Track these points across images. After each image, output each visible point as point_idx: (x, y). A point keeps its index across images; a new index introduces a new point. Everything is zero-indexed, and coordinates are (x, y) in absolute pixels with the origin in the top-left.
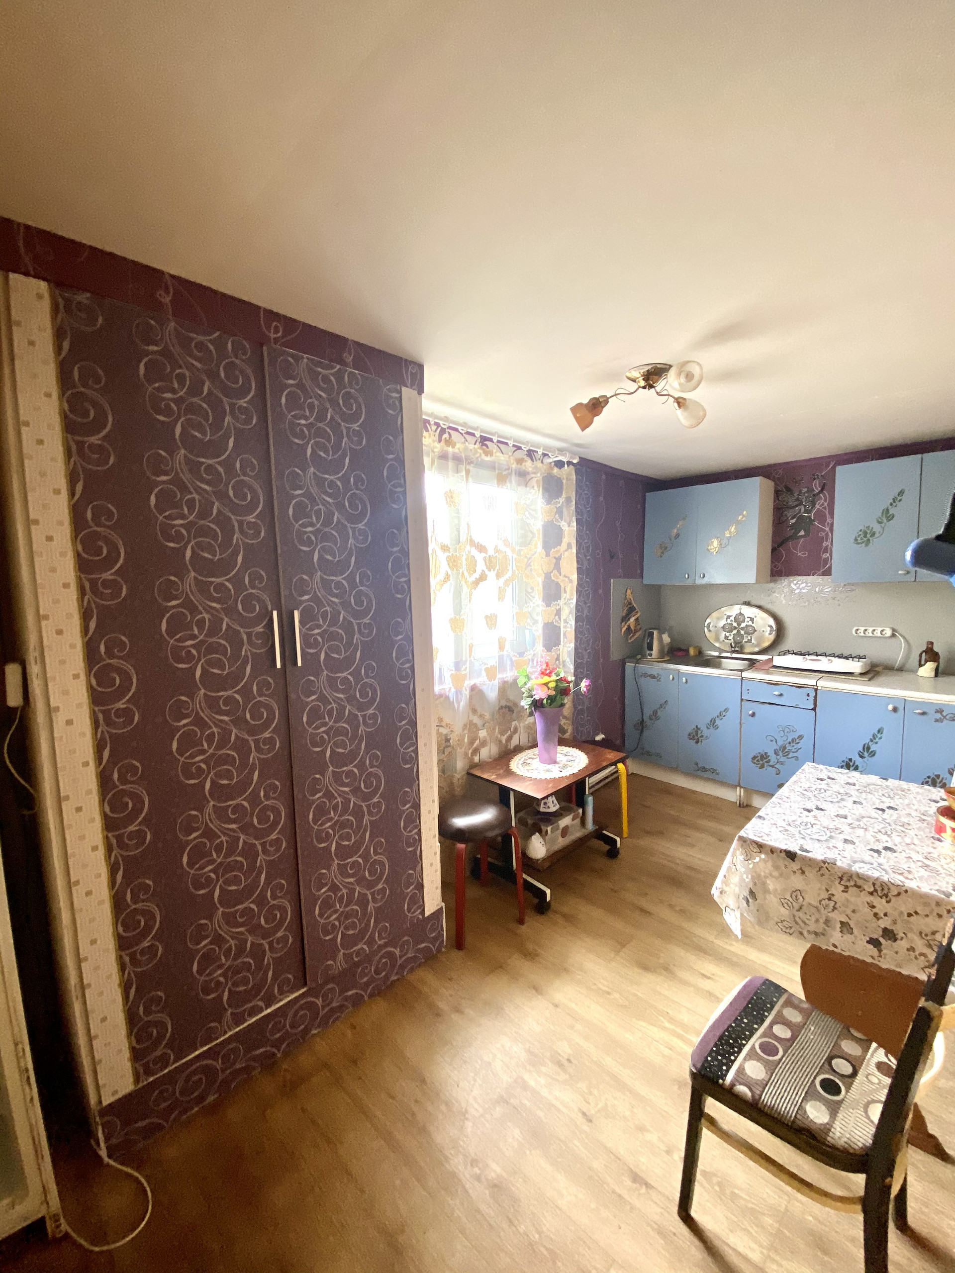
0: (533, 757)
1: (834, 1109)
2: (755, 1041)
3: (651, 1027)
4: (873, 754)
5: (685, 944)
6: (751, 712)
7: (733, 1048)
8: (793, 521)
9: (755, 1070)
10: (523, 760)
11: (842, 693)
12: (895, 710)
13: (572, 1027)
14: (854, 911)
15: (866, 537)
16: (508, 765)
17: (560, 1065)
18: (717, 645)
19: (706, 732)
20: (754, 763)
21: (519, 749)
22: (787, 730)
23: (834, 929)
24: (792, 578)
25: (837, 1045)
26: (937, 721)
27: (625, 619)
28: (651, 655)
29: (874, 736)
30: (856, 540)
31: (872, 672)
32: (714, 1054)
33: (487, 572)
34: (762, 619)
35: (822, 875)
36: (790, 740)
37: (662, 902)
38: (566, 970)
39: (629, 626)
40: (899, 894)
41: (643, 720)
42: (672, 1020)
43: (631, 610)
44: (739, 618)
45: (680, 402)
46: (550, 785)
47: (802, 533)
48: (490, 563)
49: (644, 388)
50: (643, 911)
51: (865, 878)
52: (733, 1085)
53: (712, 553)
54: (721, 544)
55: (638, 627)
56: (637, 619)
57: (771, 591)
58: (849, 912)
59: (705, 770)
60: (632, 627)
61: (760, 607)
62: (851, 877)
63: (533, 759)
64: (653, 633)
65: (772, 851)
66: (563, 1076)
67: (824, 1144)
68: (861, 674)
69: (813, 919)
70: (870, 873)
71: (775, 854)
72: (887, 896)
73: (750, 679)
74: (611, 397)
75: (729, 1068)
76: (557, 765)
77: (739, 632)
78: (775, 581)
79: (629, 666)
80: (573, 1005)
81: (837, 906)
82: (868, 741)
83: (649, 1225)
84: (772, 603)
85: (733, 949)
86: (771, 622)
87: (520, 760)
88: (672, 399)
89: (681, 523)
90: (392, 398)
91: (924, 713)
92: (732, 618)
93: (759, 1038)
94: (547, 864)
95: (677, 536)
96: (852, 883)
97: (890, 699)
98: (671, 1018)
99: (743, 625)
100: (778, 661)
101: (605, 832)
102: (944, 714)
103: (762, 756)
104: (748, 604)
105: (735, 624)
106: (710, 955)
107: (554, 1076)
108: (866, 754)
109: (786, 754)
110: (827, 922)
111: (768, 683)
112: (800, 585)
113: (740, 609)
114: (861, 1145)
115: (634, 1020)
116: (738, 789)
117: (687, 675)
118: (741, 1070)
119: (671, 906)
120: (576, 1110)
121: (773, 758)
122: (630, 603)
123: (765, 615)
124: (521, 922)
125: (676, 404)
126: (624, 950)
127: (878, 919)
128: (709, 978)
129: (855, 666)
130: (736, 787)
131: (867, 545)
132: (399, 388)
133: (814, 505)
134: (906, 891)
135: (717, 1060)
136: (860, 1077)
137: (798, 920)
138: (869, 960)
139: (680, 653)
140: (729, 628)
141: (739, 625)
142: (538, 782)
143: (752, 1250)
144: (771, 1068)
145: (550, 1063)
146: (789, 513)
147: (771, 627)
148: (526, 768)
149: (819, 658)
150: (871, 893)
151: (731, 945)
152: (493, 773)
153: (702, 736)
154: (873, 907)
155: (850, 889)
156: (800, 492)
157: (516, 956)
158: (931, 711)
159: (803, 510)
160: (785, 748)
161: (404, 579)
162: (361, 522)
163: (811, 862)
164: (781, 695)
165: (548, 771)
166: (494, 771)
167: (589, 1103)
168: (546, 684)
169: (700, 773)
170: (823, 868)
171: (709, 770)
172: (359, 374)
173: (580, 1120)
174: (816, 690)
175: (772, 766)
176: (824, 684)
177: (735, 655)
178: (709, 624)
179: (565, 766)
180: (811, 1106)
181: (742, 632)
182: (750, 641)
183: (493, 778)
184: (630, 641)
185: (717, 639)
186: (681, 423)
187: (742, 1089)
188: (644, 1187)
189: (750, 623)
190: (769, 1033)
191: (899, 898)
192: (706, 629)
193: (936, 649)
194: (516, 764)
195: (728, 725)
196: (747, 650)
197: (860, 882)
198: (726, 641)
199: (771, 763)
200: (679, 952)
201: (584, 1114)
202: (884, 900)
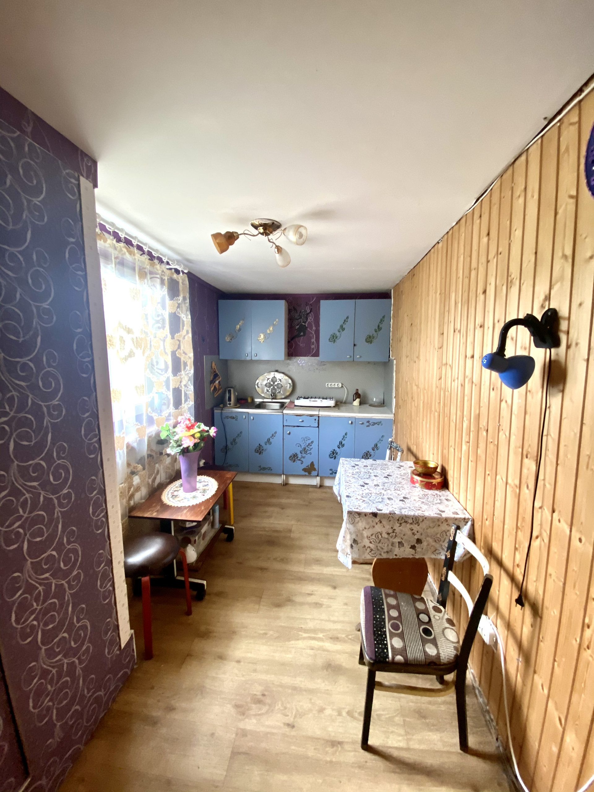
0: (177, 489)
1: (434, 642)
2: (388, 627)
3: (297, 642)
4: (343, 446)
5: (292, 579)
6: (288, 432)
7: (382, 636)
8: (297, 327)
9: (397, 643)
10: (170, 494)
11: (329, 417)
12: (352, 423)
13: (255, 671)
14: (404, 535)
15: (333, 338)
16: (160, 501)
17: (259, 702)
18: (263, 395)
19: (265, 447)
20: (290, 460)
21: (162, 487)
22: (306, 439)
23: (395, 547)
24: (298, 358)
25: (416, 609)
26: (367, 426)
27: (212, 382)
28: (230, 404)
29: (344, 437)
30: (329, 339)
31: (338, 404)
32: (377, 646)
33: (135, 350)
34: (285, 379)
35: (390, 521)
36: (307, 444)
37: (269, 559)
38: (234, 633)
39: (215, 387)
40: (423, 520)
41: (227, 445)
42: (306, 631)
43: (216, 376)
44: (274, 380)
45: (279, 249)
46: (203, 508)
47: (302, 334)
48: (138, 343)
49: (262, 234)
50: (262, 569)
51: (407, 517)
52: (393, 658)
53: (261, 342)
54: (265, 337)
55: (220, 387)
56: (219, 382)
57: (288, 364)
58: (402, 536)
59: (264, 469)
60: (217, 387)
61: (283, 373)
62: (403, 518)
63: (177, 491)
64: (231, 390)
65: (366, 514)
66: (265, 709)
67: (440, 665)
68: (334, 406)
69: (386, 545)
70: (409, 514)
71: (367, 516)
72: (418, 523)
73: (287, 414)
74: (241, 234)
75: (387, 649)
76: (199, 491)
77: (274, 387)
78: (290, 359)
79: (217, 412)
80: (249, 655)
81: (397, 534)
82: (340, 439)
83: (352, 767)
84: (289, 371)
85: (314, 571)
86: (290, 381)
87: (168, 494)
88: (274, 246)
89: (241, 322)
90: (71, 182)
91: (363, 424)
92: (270, 380)
93: (389, 623)
94: (200, 564)
95: (240, 330)
96: (403, 521)
97: (349, 418)
98: (305, 630)
99: (276, 383)
100: (297, 402)
101: (226, 526)
102: (370, 423)
103: (294, 455)
104: (277, 371)
105: (272, 383)
106: (305, 580)
107: (259, 713)
108: (341, 446)
109: (306, 452)
110: (393, 544)
111: (296, 415)
112: (302, 361)
113: (274, 374)
114: (453, 656)
115: (287, 643)
116: (282, 476)
117: (253, 414)
118: (393, 648)
119: (275, 559)
120: (282, 725)
121: (300, 455)
122: (215, 372)
123: (287, 378)
124: (189, 613)
125: (276, 250)
126: (262, 600)
127: (414, 535)
128: (312, 594)
129: (331, 403)
130: (281, 475)
131: (334, 343)
132: (77, 176)
133: (307, 319)
134: (426, 518)
135: (380, 648)
136: (432, 619)
137: (379, 548)
138: (411, 557)
139: (243, 402)
140: (268, 385)
141: (274, 383)
142: (192, 508)
143: (400, 741)
144: (401, 636)
145: (253, 705)
146: (296, 322)
147: (290, 384)
148: (177, 499)
149: (316, 400)
150: (411, 524)
151: (313, 569)
152: (153, 511)
153: (263, 450)
154: (412, 530)
155: (402, 524)
156: (301, 311)
157: (196, 640)
158: (365, 422)
159: (302, 321)
160: (305, 449)
161: (87, 359)
162: (46, 301)
163: (384, 515)
164: (303, 421)
165: (194, 497)
166: (152, 509)
167: (288, 716)
168: (193, 436)
169: (262, 471)
170: (391, 517)
171: (267, 468)
172: (39, 148)
173: (287, 730)
174: (319, 417)
175: (299, 460)
176: (322, 413)
177: (274, 401)
178: (258, 383)
179: (204, 491)
180: (428, 648)
181: (276, 387)
182: (280, 392)
183: (154, 515)
184: (215, 396)
185: (263, 392)
186: (277, 263)
187: (399, 658)
188: (339, 746)
189: (280, 382)
190: (391, 618)
191: (423, 523)
192: (256, 386)
193: (359, 392)
194: (167, 497)
195: (277, 441)
196: (278, 397)
197: (407, 520)
198: (268, 393)
199: (299, 459)
200: (291, 587)
201: (288, 725)
202: (417, 525)
